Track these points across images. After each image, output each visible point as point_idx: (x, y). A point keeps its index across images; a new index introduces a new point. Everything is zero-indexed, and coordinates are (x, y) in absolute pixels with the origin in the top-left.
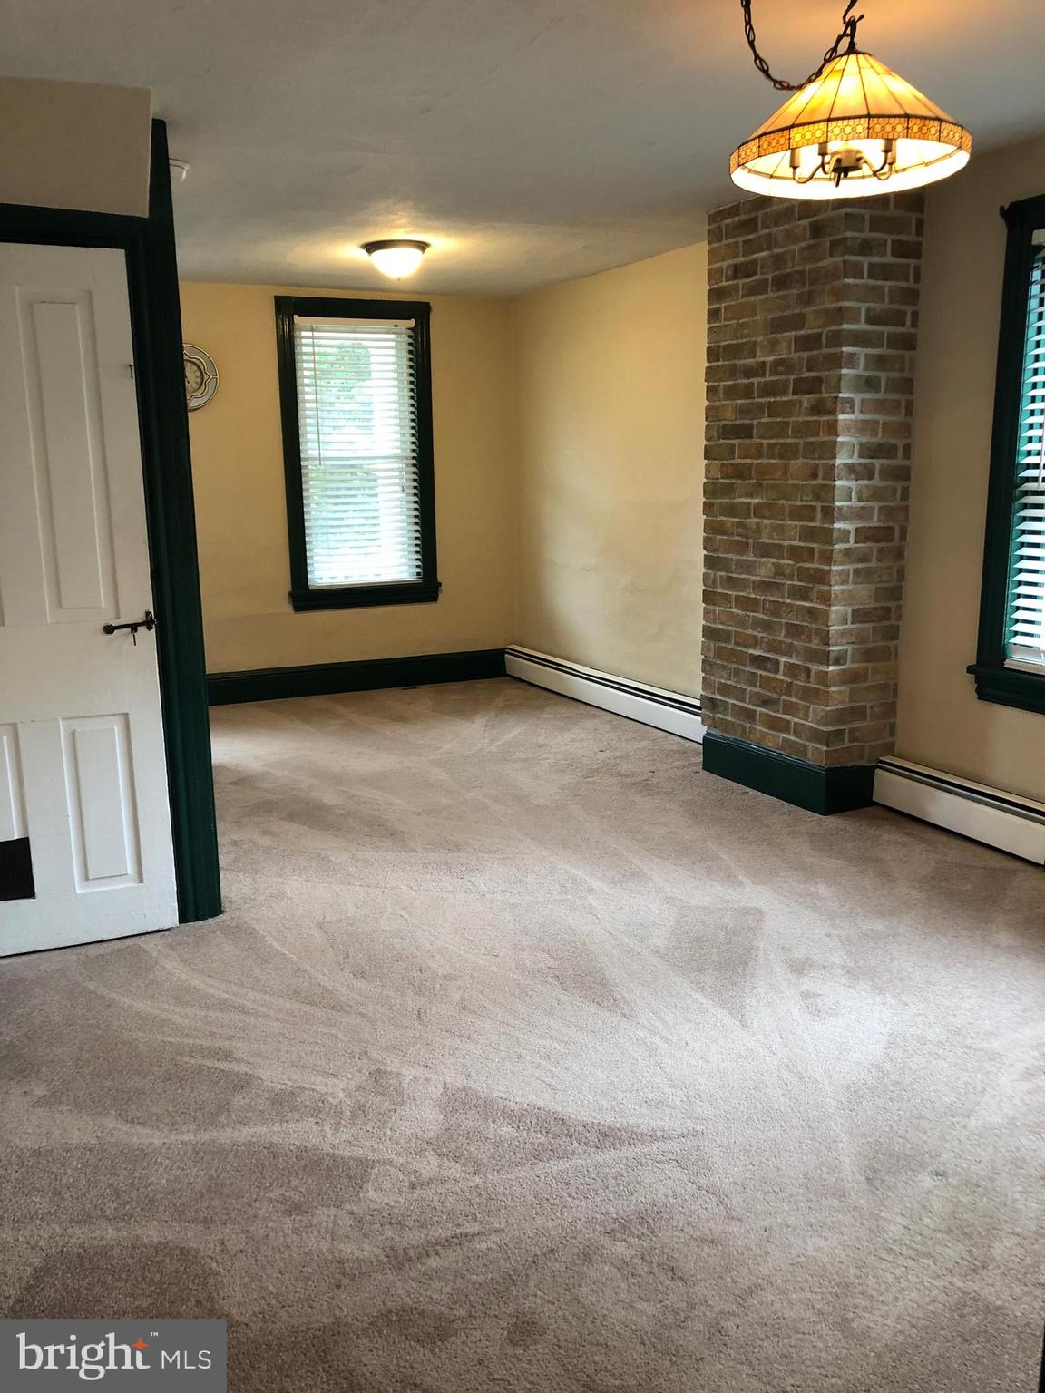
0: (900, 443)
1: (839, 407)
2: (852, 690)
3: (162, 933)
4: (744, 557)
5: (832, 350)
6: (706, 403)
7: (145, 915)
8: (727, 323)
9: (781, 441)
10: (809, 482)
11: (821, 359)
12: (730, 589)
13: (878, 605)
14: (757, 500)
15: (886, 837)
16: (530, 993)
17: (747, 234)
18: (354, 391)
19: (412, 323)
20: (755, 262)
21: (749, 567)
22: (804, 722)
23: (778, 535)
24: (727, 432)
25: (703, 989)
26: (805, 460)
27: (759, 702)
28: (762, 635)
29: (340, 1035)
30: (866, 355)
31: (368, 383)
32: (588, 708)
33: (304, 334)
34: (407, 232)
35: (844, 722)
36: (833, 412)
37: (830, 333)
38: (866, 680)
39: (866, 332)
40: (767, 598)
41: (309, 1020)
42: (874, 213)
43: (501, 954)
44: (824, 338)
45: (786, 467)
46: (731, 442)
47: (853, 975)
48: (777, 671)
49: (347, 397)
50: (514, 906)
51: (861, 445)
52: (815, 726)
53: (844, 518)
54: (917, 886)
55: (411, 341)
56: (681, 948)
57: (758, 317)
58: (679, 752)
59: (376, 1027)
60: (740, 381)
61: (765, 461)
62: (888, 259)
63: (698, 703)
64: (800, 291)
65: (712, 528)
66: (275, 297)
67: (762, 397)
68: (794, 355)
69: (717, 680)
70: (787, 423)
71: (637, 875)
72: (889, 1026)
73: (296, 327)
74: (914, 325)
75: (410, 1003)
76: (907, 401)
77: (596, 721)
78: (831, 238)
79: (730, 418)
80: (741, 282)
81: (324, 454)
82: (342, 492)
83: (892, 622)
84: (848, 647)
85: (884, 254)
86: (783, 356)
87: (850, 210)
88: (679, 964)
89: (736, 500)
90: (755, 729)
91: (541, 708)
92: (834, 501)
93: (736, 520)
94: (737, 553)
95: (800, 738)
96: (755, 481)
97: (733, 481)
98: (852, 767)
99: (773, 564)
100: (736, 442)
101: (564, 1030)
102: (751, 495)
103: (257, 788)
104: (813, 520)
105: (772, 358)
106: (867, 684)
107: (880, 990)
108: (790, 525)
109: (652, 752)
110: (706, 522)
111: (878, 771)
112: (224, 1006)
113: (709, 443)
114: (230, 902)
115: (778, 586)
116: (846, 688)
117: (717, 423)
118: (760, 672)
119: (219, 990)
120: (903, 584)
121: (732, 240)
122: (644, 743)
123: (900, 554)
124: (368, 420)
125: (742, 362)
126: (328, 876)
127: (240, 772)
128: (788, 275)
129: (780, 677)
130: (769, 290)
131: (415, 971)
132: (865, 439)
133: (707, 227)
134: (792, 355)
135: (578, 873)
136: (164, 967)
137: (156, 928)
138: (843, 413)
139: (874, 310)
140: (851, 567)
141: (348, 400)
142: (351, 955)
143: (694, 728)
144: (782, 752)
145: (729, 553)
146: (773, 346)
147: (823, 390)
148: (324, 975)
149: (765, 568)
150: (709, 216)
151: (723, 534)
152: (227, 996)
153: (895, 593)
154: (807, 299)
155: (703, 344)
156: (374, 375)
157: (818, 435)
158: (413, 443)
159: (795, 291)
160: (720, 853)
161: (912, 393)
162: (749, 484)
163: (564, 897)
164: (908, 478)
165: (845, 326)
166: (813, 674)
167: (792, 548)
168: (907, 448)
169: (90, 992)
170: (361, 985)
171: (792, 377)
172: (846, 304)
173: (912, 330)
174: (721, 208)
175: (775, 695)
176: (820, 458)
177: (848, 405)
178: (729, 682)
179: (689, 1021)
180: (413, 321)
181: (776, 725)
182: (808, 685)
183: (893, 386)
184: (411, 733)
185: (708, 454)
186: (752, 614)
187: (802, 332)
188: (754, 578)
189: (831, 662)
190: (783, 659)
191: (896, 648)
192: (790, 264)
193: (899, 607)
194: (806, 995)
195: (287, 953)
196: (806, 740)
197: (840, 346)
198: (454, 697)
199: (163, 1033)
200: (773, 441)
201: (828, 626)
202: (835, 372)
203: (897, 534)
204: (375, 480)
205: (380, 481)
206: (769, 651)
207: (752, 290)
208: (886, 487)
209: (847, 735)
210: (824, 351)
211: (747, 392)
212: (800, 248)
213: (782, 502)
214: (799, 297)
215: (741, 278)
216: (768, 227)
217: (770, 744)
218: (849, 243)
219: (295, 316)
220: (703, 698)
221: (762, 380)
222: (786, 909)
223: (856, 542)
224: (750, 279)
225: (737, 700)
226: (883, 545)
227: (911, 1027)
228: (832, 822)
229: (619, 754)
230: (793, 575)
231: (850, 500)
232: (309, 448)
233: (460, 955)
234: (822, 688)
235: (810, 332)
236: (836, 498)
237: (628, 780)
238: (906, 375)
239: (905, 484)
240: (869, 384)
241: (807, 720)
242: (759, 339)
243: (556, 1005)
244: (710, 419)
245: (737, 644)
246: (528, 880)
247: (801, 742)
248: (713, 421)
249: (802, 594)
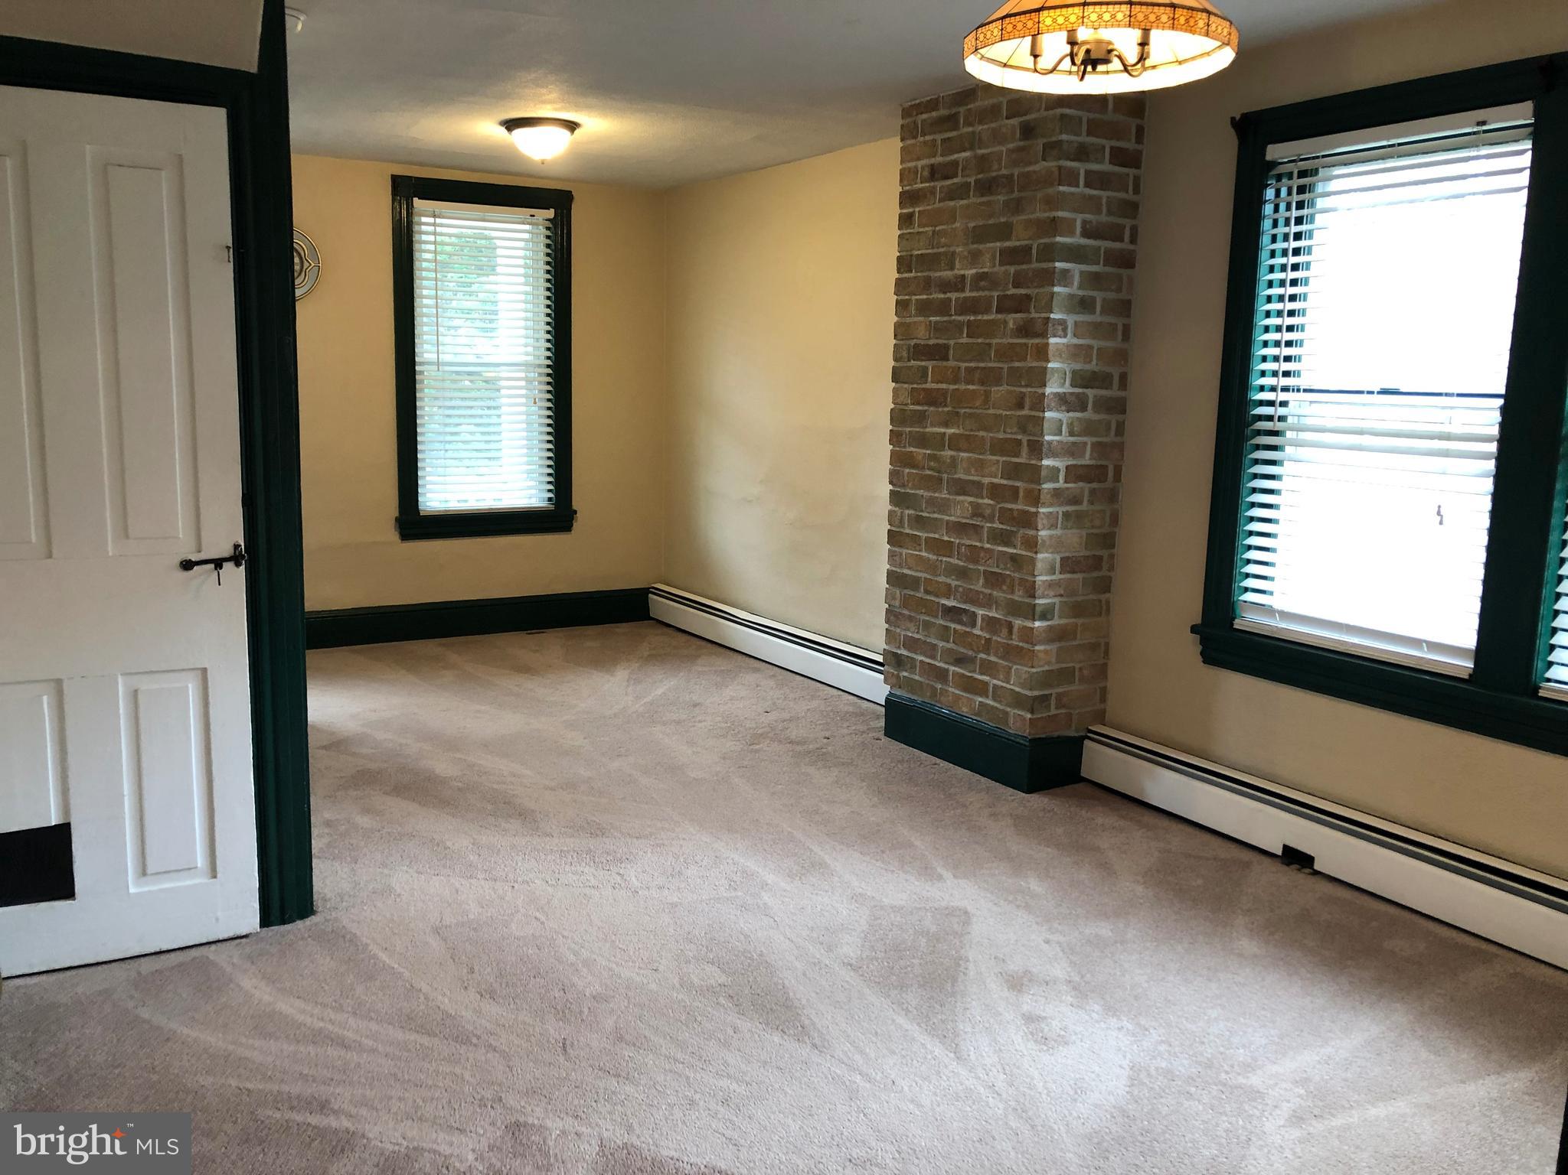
0: (1116, 373)
1: (1050, 329)
2: (1060, 649)
3: (238, 941)
4: (936, 495)
5: (1044, 265)
6: (896, 319)
7: (217, 920)
8: (921, 230)
9: (982, 365)
10: (1013, 412)
11: (1030, 274)
12: (917, 529)
13: (1088, 553)
14: (953, 431)
15: (1100, 820)
16: (699, 1019)
17: (946, 131)
18: (474, 287)
19: (550, 213)
20: (955, 163)
21: (943, 506)
22: (1004, 685)
23: (976, 470)
24: (920, 352)
25: (907, 1011)
26: (1009, 387)
27: (952, 660)
28: (957, 583)
29: (467, 1076)
30: (1082, 273)
31: (492, 278)
32: (747, 659)
33: (424, 219)
34: (556, 109)
35: (1051, 686)
36: (1044, 335)
37: (1042, 247)
38: (1075, 638)
39: (1080, 247)
40: (963, 542)
41: (427, 1056)
42: (1092, 116)
43: (661, 968)
44: (1034, 251)
45: (987, 394)
46: (923, 363)
47: (1081, 992)
48: (973, 625)
49: (465, 293)
50: (674, 905)
51: (1074, 373)
52: (1017, 689)
53: (1054, 455)
54: (1142, 881)
55: (548, 233)
56: (877, 959)
57: (957, 225)
58: (855, 714)
59: (511, 1064)
60: (935, 296)
61: (963, 387)
62: (1105, 167)
63: (880, 659)
64: (1006, 198)
65: (899, 460)
66: (392, 175)
67: (960, 315)
68: (999, 269)
69: (903, 633)
70: (989, 345)
71: (820, 866)
72: (1129, 1056)
73: (415, 210)
74: (1133, 241)
75: (552, 1031)
76: (1124, 325)
77: (757, 675)
78: (1045, 141)
79: (922, 336)
80: (939, 184)
81: (444, 358)
82: (459, 403)
83: (1104, 573)
84: (1056, 600)
85: (1101, 162)
86: (986, 270)
87: (1067, 111)
88: (877, 980)
89: (927, 430)
90: (947, 691)
91: (693, 658)
92: (1042, 435)
93: (928, 452)
94: (928, 489)
95: (1000, 702)
96: (949, 409)
97: (926, 408)
98: (1059, 737)
99: (971, 503)
100: (930, 364)
101: (743, 1066)
102: (946, 425)
103: (354, 754)
104: (1017, 455)
105: (974, 271)
106: (1074, 643)
107: (1111, 1010)
108: (990, 460)
109: (825, 714)
110: (892, 453)
111: (1087, 742)
112: (318, 1037)
113: (898, 365)
114: (325, 900)
115: (977, 529)
116: (1053, 647)
117: (908, 342)
118: (953, 626)
119: (311, 1016)
120: (1116, 530)
121: (928, 138)
122: (815, 704)
123: (1112, 496)
124: (491, 321)
125: (938, 274)
126: (444, 866)
127: (333, 733)
128: (994, 178)
129: (977, 632)
130: (971, 193)
131: (556, 991)
132: (1078, 366)
133: (901, 122)
134: (997, 269)
135: (749, 864)
136: (238, 986)
137: (231, 934)
138: (1055, 336)
139: (1091, 222)
140: (1061, 510)
141: (467, 297)
142: (476, 968)
143: (875, 687)
144: (979, 719)
145: (920, 489)
146: (974, 257)
147: (1032, 310)
148: (444, 995)
149: (961, 508)
150: (903, 110)
151: (913, 467)
152: (321, 1024)
153: (1107, 540)
154: (1017, 206)
155: (892, 253)
156: (499, 269)
157: (1025, 359)
158: (548, 349)
159: (1001, 198)
160: (913, 839)
161: (1129, 316)
162: (943, 411)
163: (733, 894)
164: (1124, 412)
165: (1059, 239)
166: (1015, 630)
167: (994, 486)
168: (1123, 377)
169: (145, 1021)
170: (491, 1009)
171: (996, 294)
172: (1060, 214)
173: (1132, 247)
174: (917, 101)
175: (970, 653)
176: (1027, 386)
177: (1060, 328)
178: (916, 636)
179: (893, 1053)
180: (552, 210)
181: (973, 687)
182: (1010, 642)
183: (1109, 308)
184: (537, 687)
185: (896, 376)
186: (944, 559)
187: (1007, 244)
188: (947, 518)
189: (1036, 617)
190: (980, 612)
191: (1108, 603)
192: (996, 167)
193: (1112, 556)
194: (1030, 1019)
195: (396, 966)
196: (1006, 705)
197: (1053, 261)
198: (589, 644)
199: (239, 1076)
200: (973, 365)
201: (1034, 576)
202: (1047, 289)
203: (1111, 474)
204: (498, 390)
205: (503, 392)
206: (965, 602)
207: (951, 195)
208: (1099, 421)
209: (1053, 702)
210: (1035, 265)
211: (943, 308)
212: (1008, 150)
213: (981, 433)
214: (1006, 203)
215: (937, 180)
216: (970, 124)
217: (965, 709)
218: (1065, 146)
219: (415, 199)
220: (885, 653)
221: (963, 295)
222: (995, 908)
223: (1066, 482)
224: (949, 182)
225: (926, 656)
226: (1095, 485)
227: (1154, 1058)
228: (1037, 801)
229: (786, 715)
230: (994, 516)
231: (1060, 433)
232: (425, 351)
233: (610, 969)
234: (1025, 645)
235: (1018, 243)
236: (1045, 431)
237: (799, 748)
238: (1123, 296)
239: (1120, 417)
240: (1084, 305)
241: (1008, 682)
242: (959, 249)
243: (732, 1033)
244: (899, 337)
245: (927, 592)
246: (689, 872)
247: (1001, 707)
248: (902, 340)
249: (1004, 538)
